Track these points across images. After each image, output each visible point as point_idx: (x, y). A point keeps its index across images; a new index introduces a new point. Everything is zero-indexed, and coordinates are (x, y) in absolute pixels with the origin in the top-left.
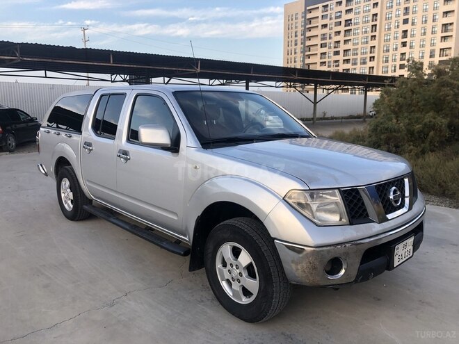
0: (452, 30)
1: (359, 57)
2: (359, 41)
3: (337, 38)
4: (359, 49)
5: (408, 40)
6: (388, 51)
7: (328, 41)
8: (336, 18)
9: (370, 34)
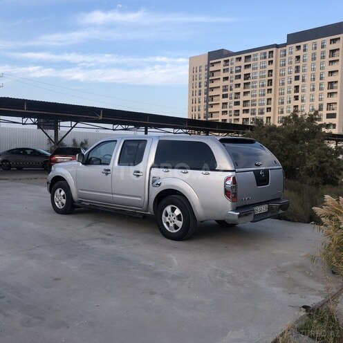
0: (336, 88)
1: (257, 107)
2: (257, 93)
3: (237, 90)
4: (257, 101)
5: (299, 94)
6: (283, 103)
7: (229, 92)
8: (237, 71)
9: (267, 88)
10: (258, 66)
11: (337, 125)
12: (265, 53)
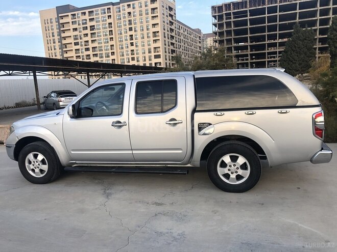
0: (159, 36)
1: (104, 52)
2: (102, 41)
3: (86, 39)
4: (103, 47)
5: (134, 41)
6: (122, 48)
7: (79, 41)
8: (83, 24)
9: (109, 37)
10: (100, 19)
11: (162, 63)
12: (104, 10)
